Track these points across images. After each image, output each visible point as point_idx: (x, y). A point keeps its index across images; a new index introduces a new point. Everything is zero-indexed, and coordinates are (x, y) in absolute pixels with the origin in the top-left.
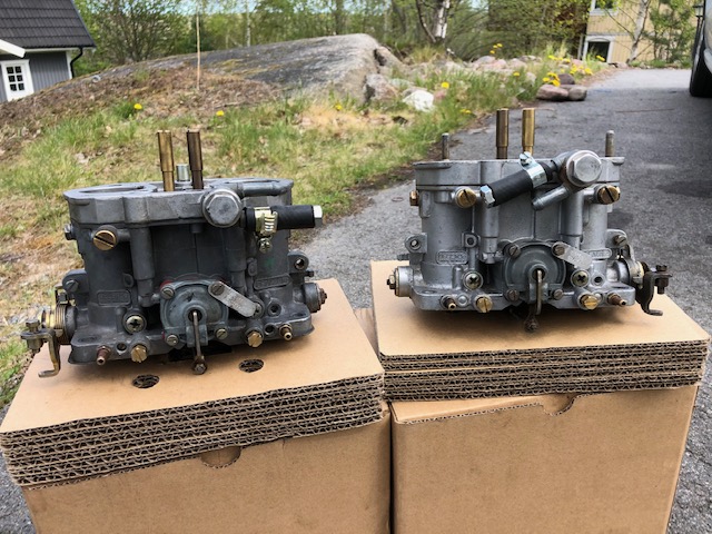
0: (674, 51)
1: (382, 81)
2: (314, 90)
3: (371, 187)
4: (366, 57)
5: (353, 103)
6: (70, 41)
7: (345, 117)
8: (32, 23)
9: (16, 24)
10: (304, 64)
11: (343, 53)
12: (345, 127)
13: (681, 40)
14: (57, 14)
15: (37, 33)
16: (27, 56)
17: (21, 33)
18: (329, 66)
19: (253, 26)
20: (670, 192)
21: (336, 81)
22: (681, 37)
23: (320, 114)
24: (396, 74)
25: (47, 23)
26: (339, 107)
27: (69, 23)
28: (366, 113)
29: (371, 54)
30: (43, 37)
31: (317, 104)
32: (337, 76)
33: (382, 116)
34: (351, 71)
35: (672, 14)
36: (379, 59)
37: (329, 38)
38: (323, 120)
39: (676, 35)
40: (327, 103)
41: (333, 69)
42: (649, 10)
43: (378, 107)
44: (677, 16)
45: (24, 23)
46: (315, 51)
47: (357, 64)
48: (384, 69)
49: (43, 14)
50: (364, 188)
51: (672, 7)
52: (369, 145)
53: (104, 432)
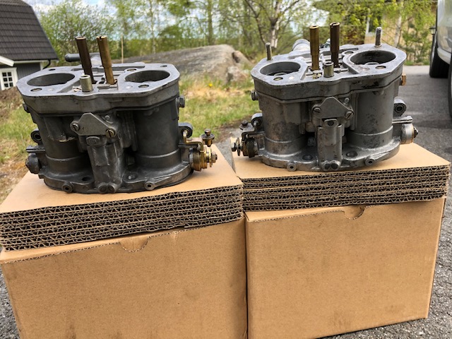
0: (418, 57)
1: (237, 70)
2: (195, 76)
3: (231, 127)
4: (227, 57)
5: (219, 83)
6: (42, 56)
7: (214, 91)
8: (18, 45)
9: (9, 45)
10: (189, 62)
11: (213, 55)
12: (215, 97)
13: (423, 50)
14: (34, 39)
15: (22, 51)
16: (15, 65)
17: (11, 51)
18: (204, 62)
19: (157, 45)
20: (421, 126)
21: (209, 71)
22: (423, 48)
23: (199, 90)
24: (246, 67)
25: (28, 45)
26: (211, 85)
27: (42, 45)
28: (228, 90)
29: (231, 55)
30: (26, 53)
31: (197, 84)
32: (209, 68)
33: (238, 91)
34: (218, 65)
35: (417, 34)
36: (235, 59)
37: (204, 48)
38: (201, 94)
39: (420, 46)
40: (204, 83)
41: (206, 64)
42: (402, 32)
43: (235, 86)
44: (419, 35)
45: (13, 45)
46: (196, 54)
47: (222, 60)
48: (239, 64)
49: (26, 40)
50: (227, 127)
51: (416, 30)
52: (230, 106)
53: (61, 217)
